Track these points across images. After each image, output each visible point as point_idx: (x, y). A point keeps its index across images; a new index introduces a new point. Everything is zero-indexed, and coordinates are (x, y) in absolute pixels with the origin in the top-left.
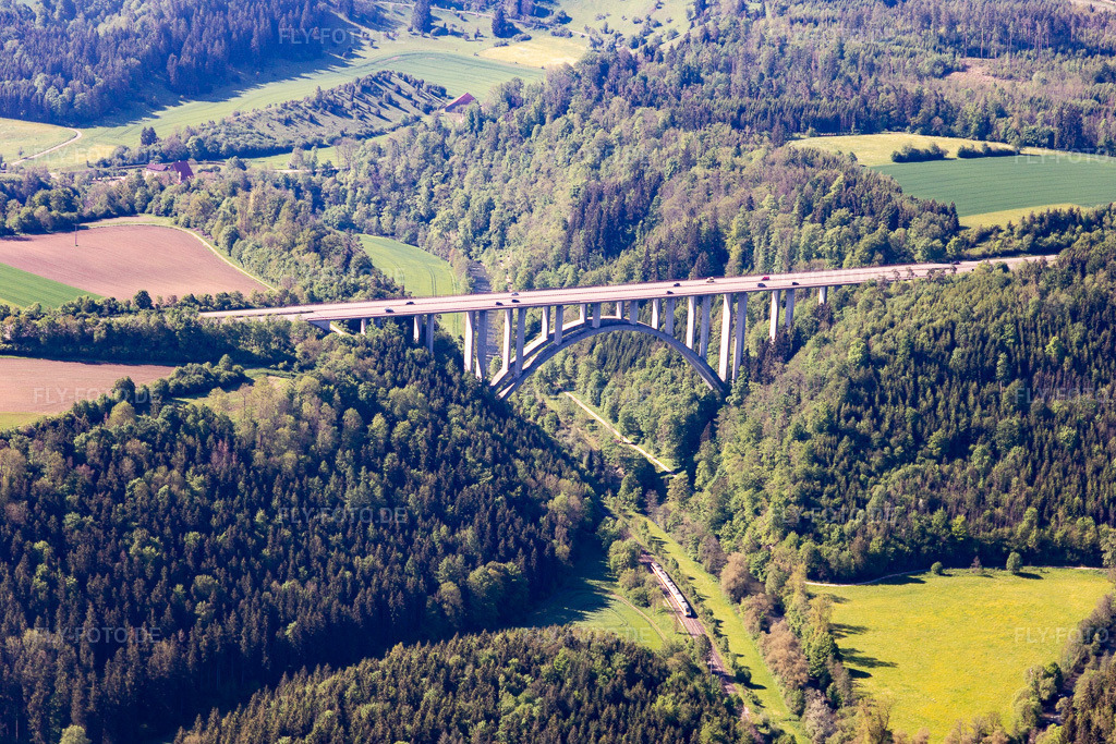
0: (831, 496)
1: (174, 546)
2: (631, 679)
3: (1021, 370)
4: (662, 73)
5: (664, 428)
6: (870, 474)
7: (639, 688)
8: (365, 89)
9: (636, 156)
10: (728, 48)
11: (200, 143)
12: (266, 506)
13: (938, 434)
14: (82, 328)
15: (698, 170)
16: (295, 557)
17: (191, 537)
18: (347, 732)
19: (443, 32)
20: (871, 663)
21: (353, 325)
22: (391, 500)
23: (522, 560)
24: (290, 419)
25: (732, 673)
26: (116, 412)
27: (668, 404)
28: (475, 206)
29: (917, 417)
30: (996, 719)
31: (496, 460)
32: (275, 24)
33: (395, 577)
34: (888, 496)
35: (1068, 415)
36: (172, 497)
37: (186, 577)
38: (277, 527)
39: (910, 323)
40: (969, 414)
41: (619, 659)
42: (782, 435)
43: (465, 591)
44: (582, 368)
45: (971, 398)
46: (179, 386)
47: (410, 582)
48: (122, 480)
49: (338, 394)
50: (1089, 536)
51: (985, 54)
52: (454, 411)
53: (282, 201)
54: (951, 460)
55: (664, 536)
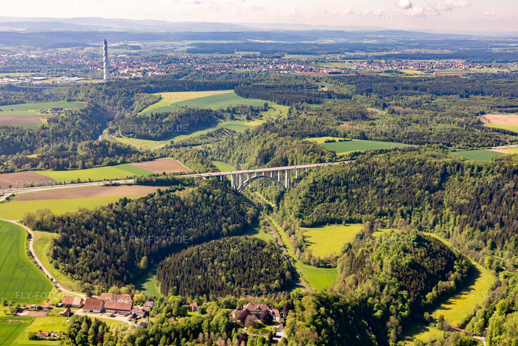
0: (306, 210)
1: (167, 221)
2: (258, 245)
3: (346, 184)
4: (279, 126)
5: (274, 198)
6: (314, 205)
7: (260, 247)
8: (218, 131)
9: (271, 143)
10: (293, 121)
11: (183, 143)
12: (187, 213)
13: (329, 197)
14: (151, 179)
15: (283, 145)
16: (192, 224)
17: (171, 220)
18: (199, 256)
19: (236, 119)
20: (312, 243)
21: (208, 177)
22: (213, 212)
23: (240, 224)
24: (192, 196)
25: (282, 245)
26: (156, 195)
27: (274, 193)
28: (239, 155)
29: (324, 194)
30: (335, 253)
31: (236, 204)
32: (200, 119)
33: (213, 228)
34: (318, 210)
35: (356, 193)
36: (167, 212)
37: (170, 228)
38: (189, 218)
39: (323, 175)
40: (335, 193)
41: (256, 242)
42: (296, 198)
43: (228, 230)
44: (258, 186)
45: (336, 190)
46: (170, 190)
47: (216, 228)
48: (157, 209)
49: (203, 191)
50: (359, 217)
51: (347, 121)
52: (228, 195)
53: (196, 154)
54: (331, 202)
55: (272, 220)
